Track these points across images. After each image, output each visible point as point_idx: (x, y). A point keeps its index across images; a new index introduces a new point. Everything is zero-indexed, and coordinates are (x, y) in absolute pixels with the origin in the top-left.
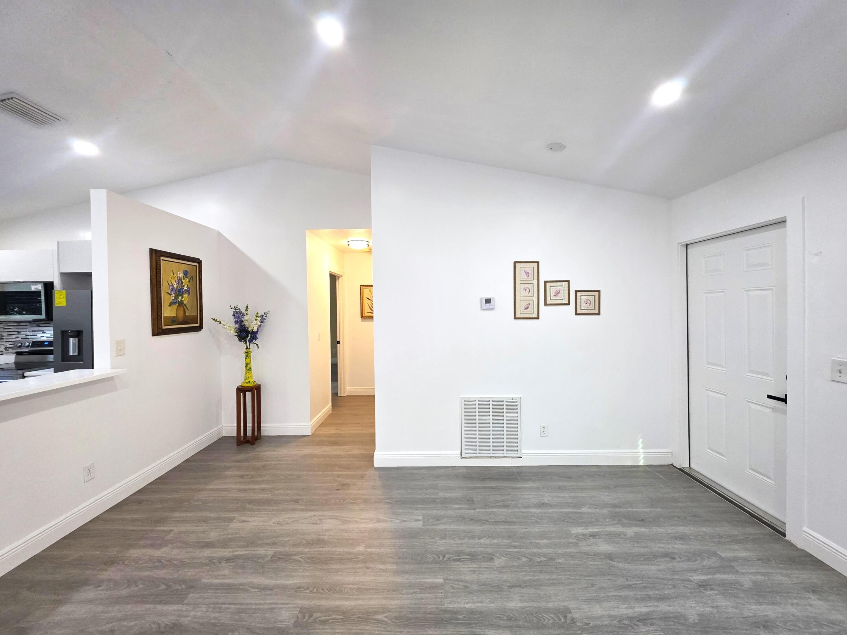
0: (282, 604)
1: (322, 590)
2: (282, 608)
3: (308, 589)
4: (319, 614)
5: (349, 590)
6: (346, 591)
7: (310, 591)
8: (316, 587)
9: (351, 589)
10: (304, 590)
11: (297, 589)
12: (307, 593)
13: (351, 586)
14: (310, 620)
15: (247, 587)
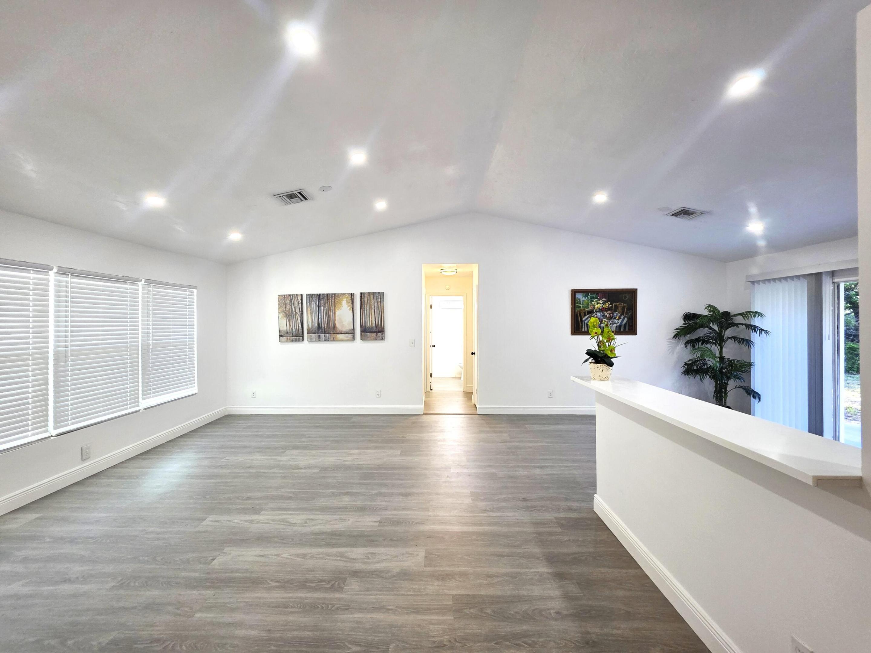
0: (358, 595)
1: (322, 607)
2: (359, 591)
3: (337, 608)
4: (326, 586)
5: (296, 606)
6: (299, 605)
7: (334, 606)
8: (329, 609)
9: (295, 607)
10: (340, 607)
11: (348, 609)
12: (337, 604)
13: (293, 610)
14: (333, 582)
15: (400, 611)
